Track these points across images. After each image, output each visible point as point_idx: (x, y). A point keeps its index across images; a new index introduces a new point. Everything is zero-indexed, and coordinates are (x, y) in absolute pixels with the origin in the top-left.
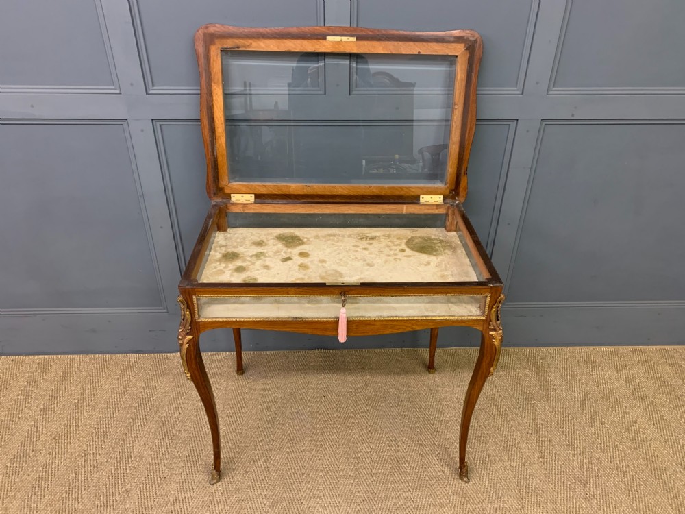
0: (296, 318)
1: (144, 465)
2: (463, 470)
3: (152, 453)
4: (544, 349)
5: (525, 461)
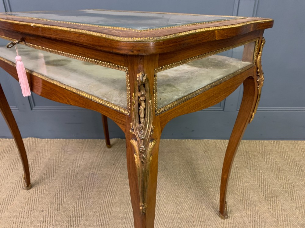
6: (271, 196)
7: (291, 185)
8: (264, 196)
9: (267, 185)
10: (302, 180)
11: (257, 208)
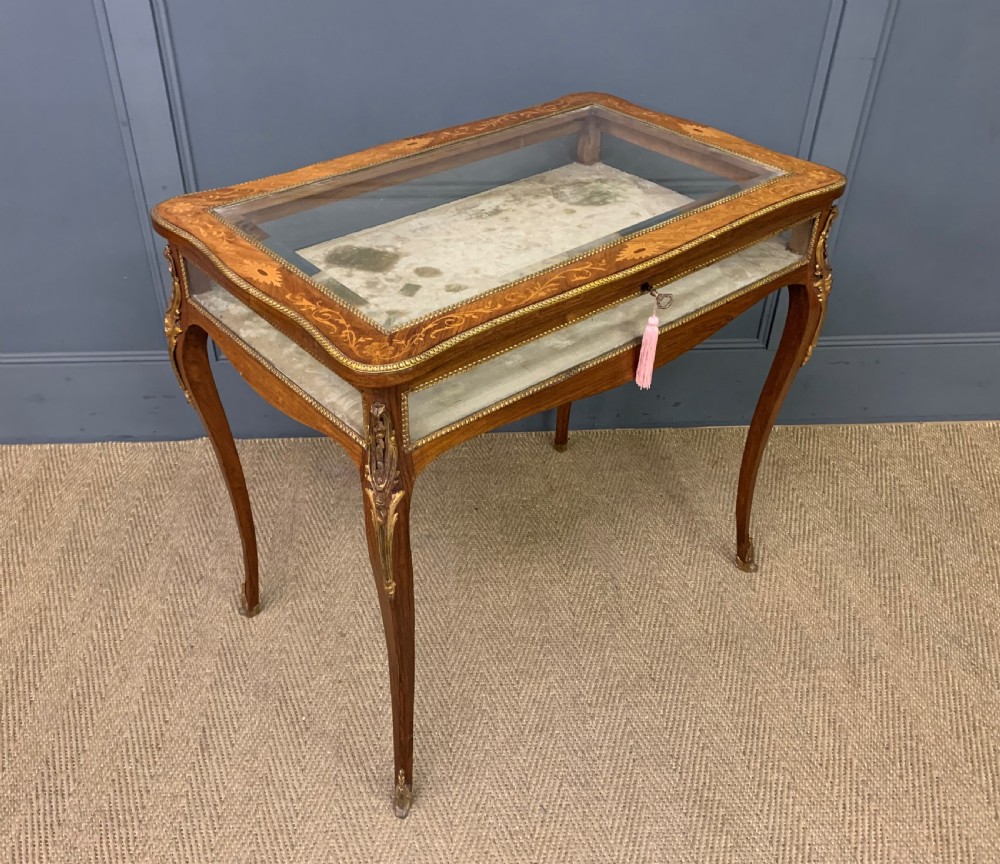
6: (887, 575)
7: (936, 547)
8: (869, 576)
9: (879, 551)
10: (963, 532)
11: (853, 605)
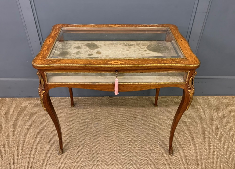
0: (94, 83)
1: (30, 146)
2: (171, 150)
3: (34, 141)
4: (206, 97)
5: (199, 147)
6: (206, 137)
7: (219, 130)
8: (202, 137)
9: (205, 130)
